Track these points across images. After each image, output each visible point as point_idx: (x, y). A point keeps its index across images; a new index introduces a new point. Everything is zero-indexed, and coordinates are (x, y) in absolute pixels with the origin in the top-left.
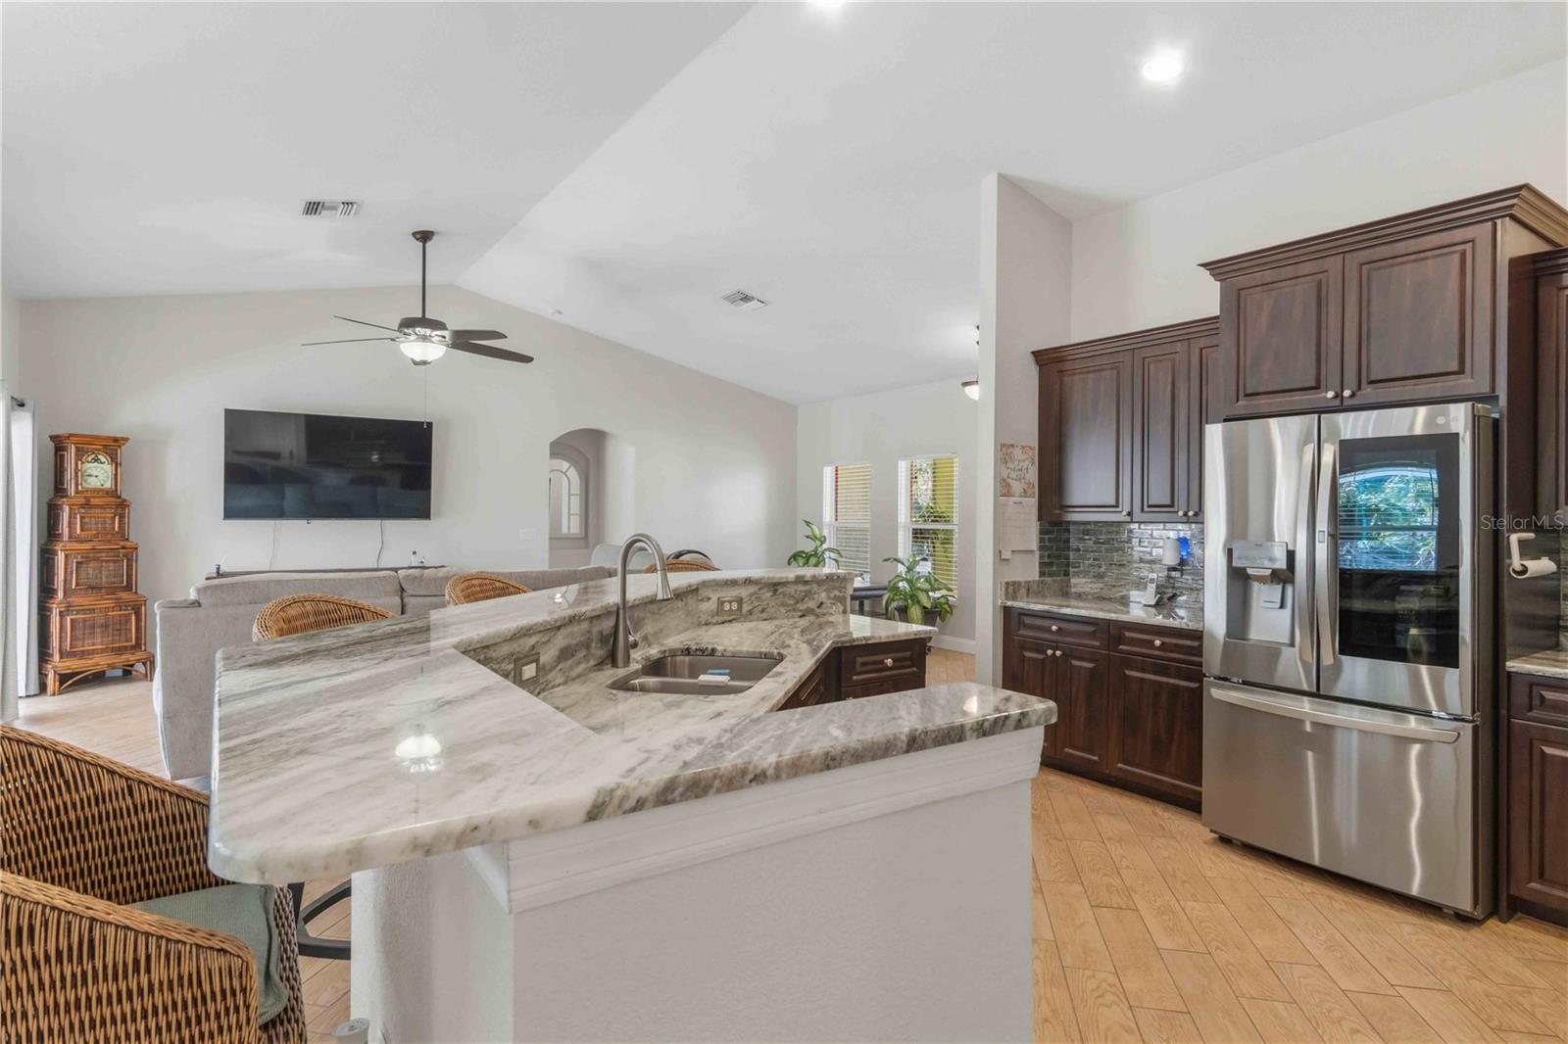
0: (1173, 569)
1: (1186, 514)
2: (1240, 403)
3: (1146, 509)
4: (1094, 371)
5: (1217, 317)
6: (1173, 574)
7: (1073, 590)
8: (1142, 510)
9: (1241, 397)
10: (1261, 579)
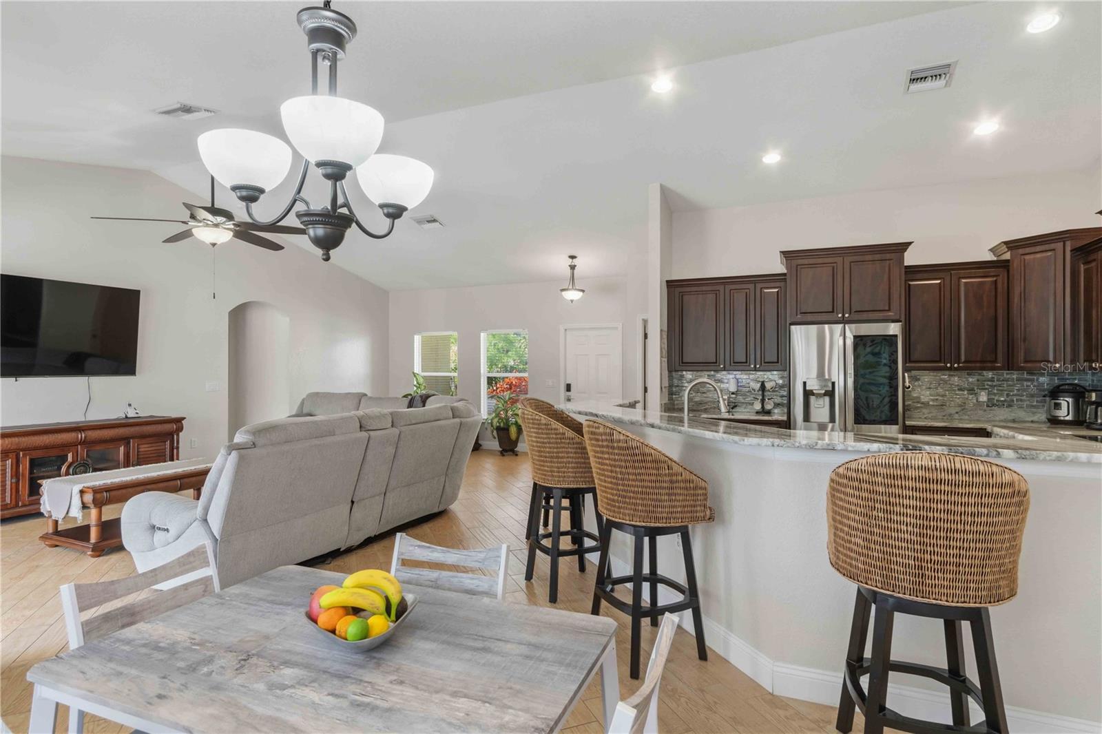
0: (733, 393)
1: (755, 366)
2: (798, 316)
3: (732, 364)
4: (703, 294)
5: (785, 274)
6: (734, 396)
7: (676, 407)
8: (730, 365)
9: (799, 312)
10: (819, 396)
